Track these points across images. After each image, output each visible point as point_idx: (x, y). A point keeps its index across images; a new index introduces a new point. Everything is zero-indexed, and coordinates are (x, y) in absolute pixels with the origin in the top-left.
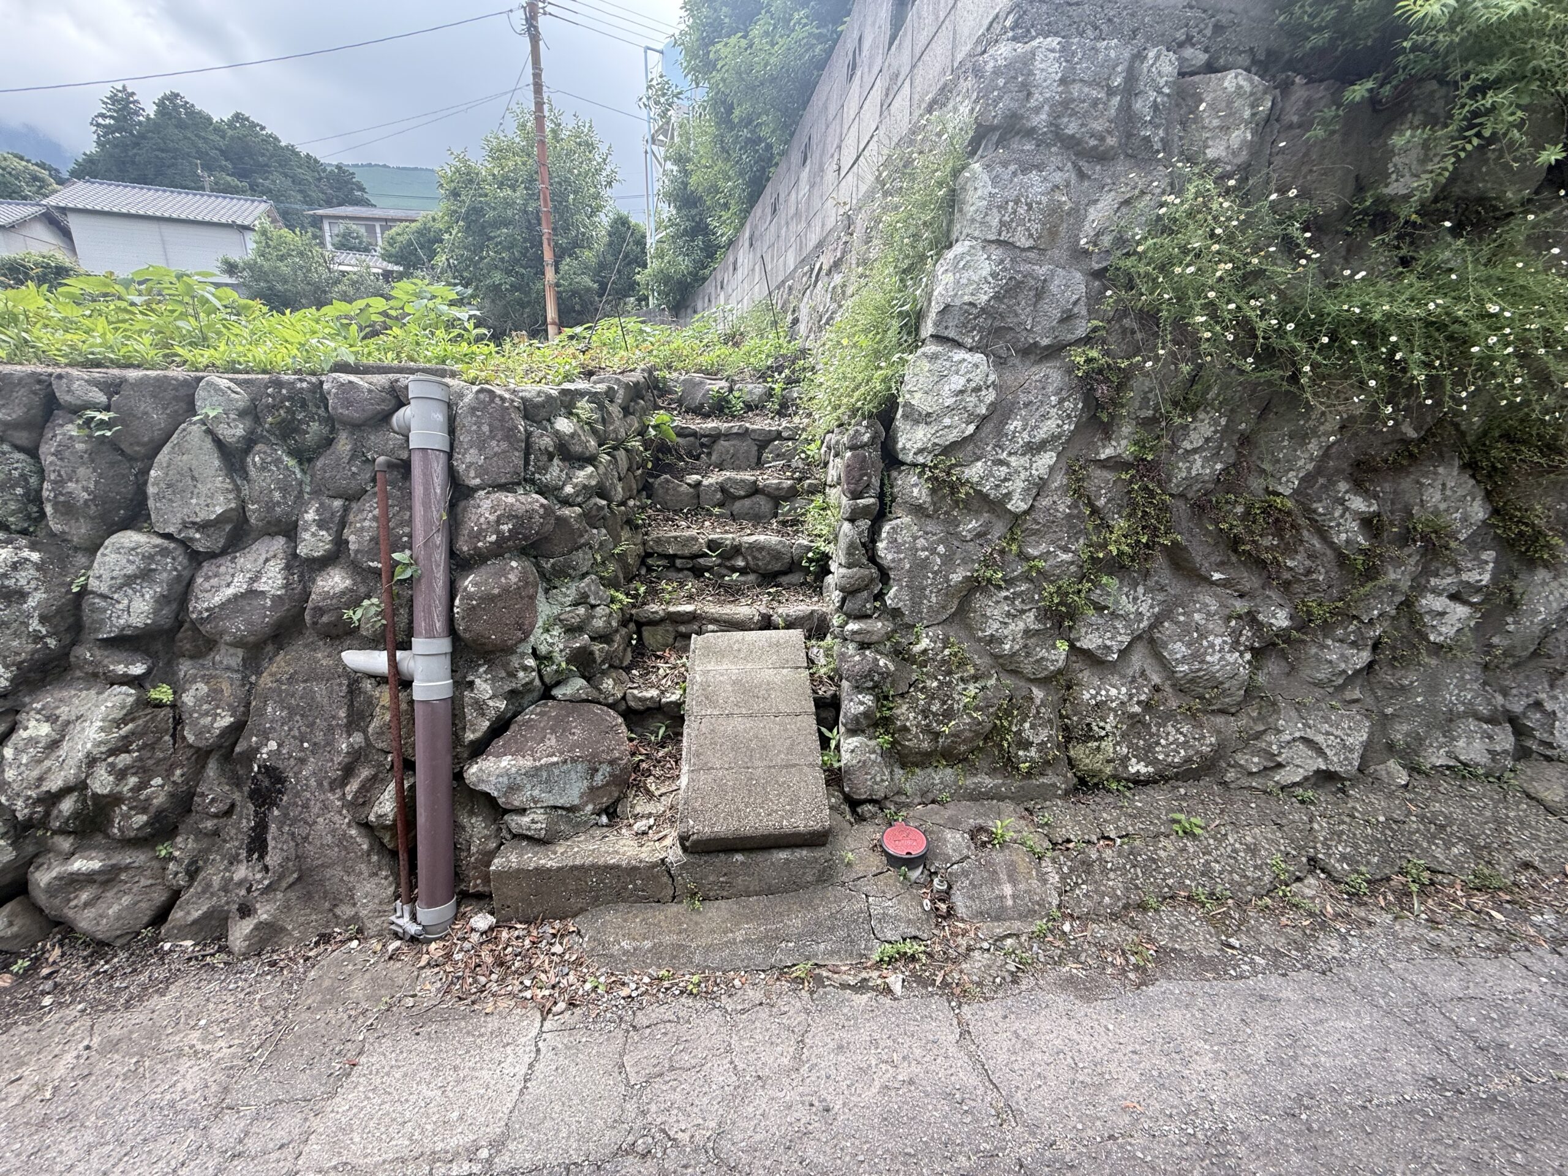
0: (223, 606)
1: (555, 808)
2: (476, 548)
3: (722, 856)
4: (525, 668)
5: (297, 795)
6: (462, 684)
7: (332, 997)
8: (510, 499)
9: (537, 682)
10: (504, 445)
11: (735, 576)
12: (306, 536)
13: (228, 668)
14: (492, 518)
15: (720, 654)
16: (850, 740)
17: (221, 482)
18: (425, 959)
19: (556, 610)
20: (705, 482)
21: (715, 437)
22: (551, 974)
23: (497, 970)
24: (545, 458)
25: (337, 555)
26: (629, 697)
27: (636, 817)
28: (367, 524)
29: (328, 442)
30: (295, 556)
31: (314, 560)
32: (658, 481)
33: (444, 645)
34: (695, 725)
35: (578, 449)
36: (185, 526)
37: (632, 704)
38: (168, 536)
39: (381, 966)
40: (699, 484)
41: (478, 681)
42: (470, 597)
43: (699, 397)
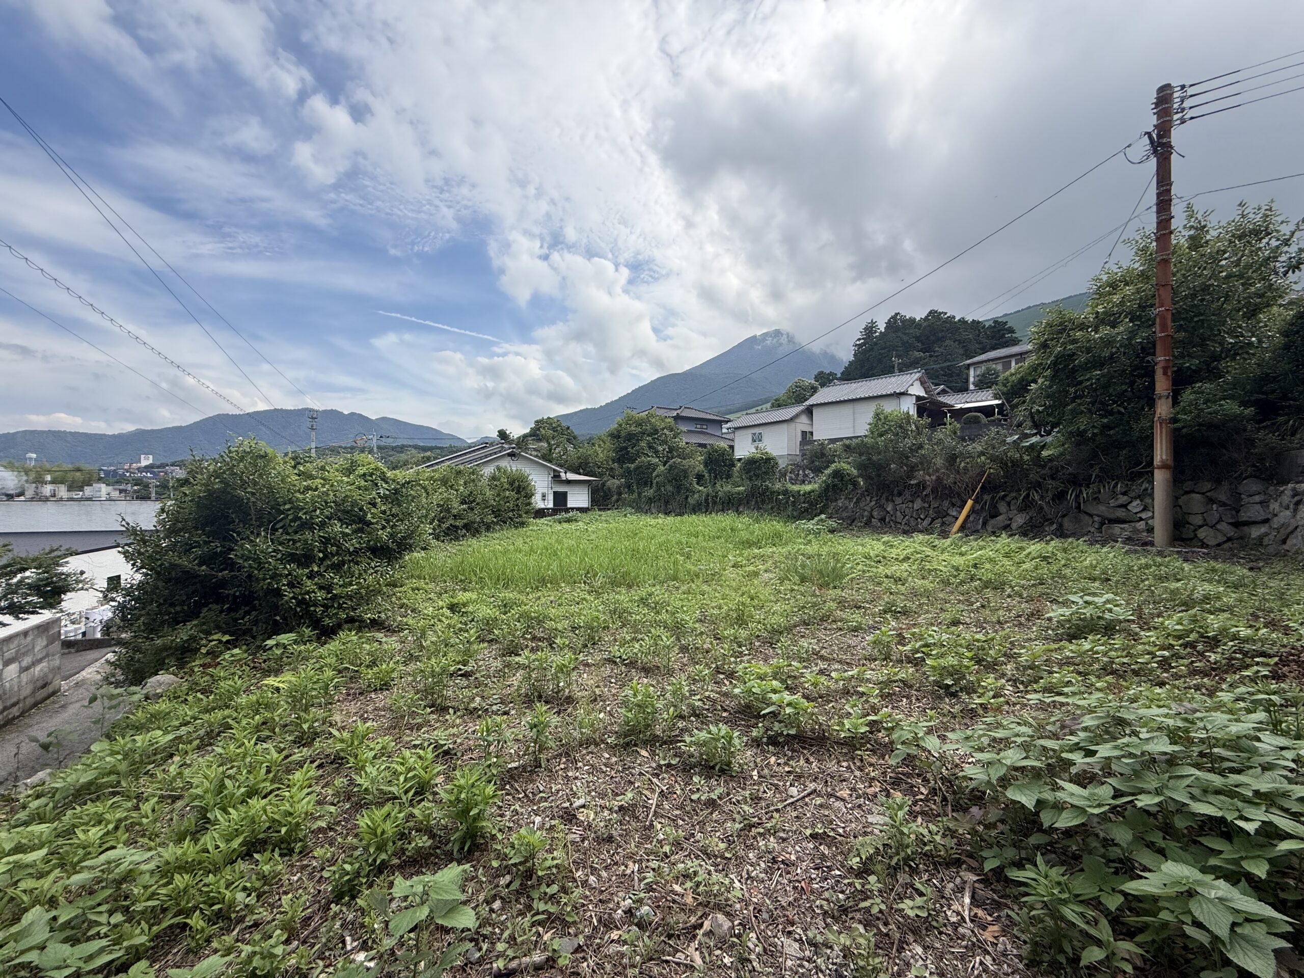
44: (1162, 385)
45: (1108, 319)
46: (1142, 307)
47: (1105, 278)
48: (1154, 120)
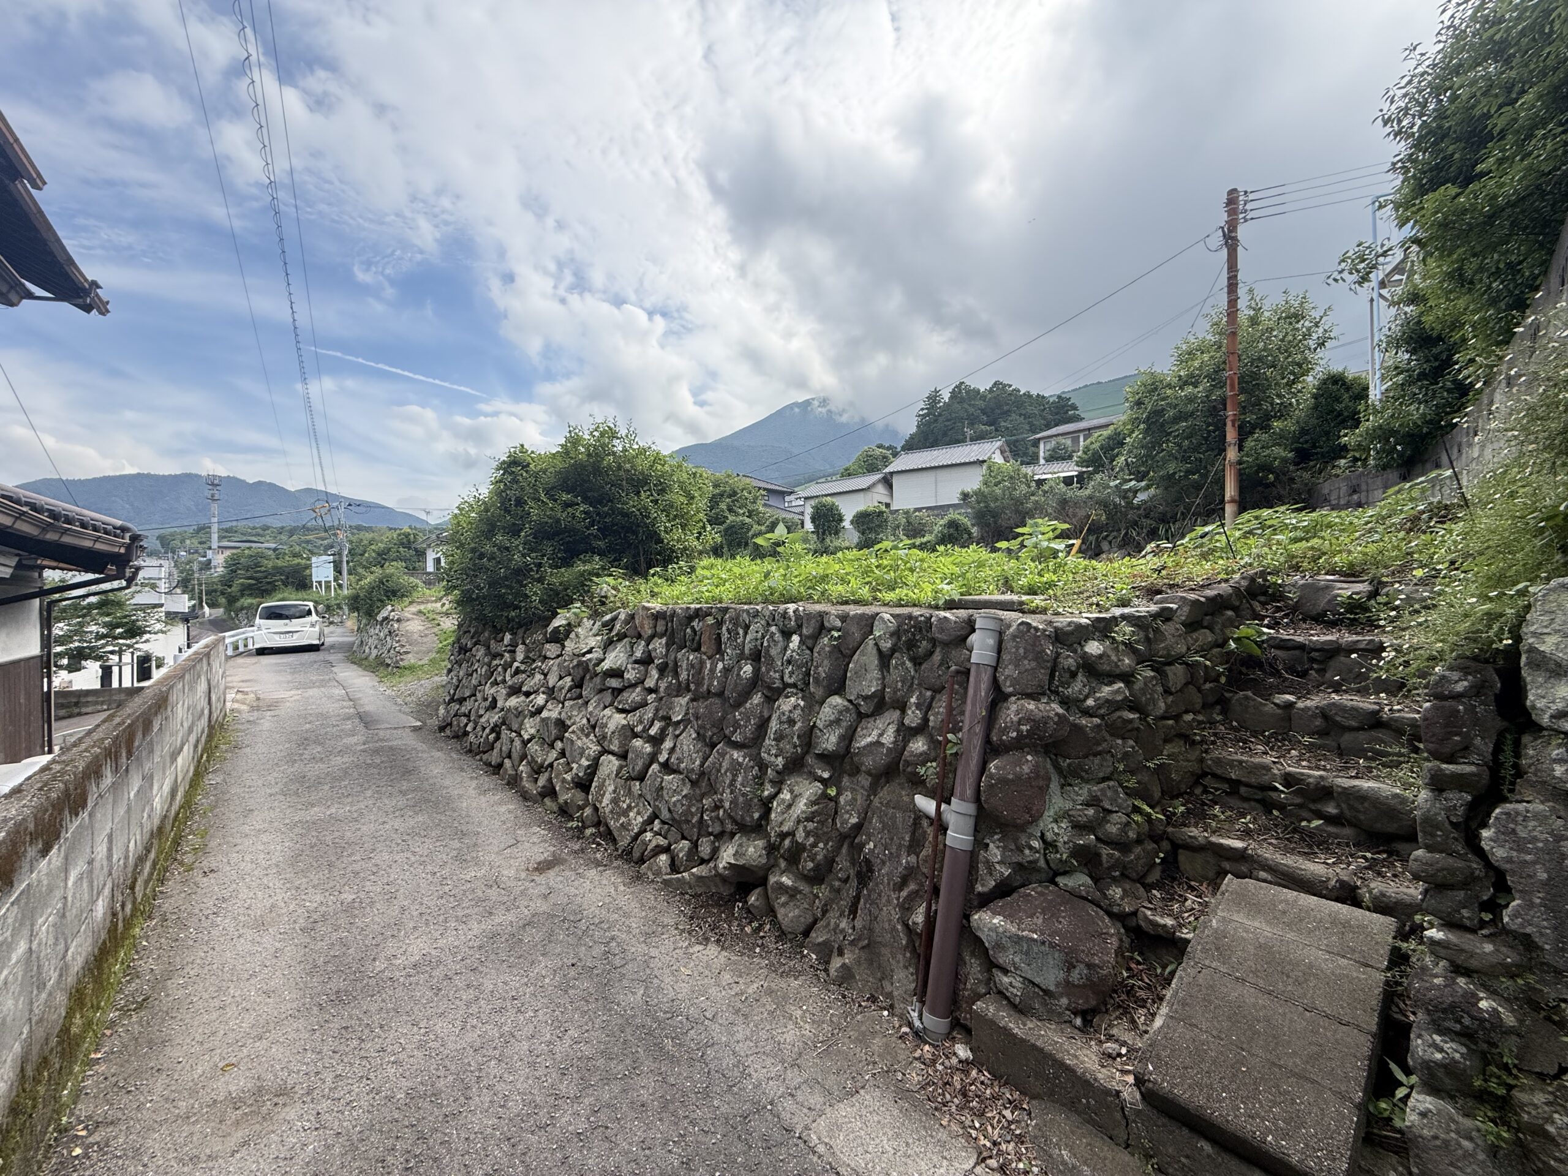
0: (864, 747)
1: (1031, 982)
2: (1001, 740)
3: (1185, 1131)
4: (1031, 848)
5: (877, 885)
6: (980, 844)
7: (862, 1040)
8: (1031, 706)
9: (1042, 863)
10: (1034, 664)
11: (1316, 823)
12: (910, 712)
13: (863, 787)
14: (1015, 719)
15: (1255, 908)
16: (1421, 1097)
17: (876, 674)
18: (918, 1054)
19: (1068, 805)
20: (1300, 705)
21: (1333, 651)
22: (996, 1132)
23: (960, 1097)
24: (1067, 675)
25: (921, 729)
26: (1140, 915)
27: (1110, 1038)
28: (941, 710)
29: (931, 653)
30: (903, 724)
31: (911, 728)
32: (1237, 697)
33: (970, 808)
34: (1192, 972)
35: (1106, 667)
36: (859, 696)
37: (1143, 924)
38: (850, 701)
39: (894, 1039)
40: (1291, 705)
41: (991, 845)
42: (991, 776)
43: (1322, 603)
44: (1231, 435)
45: (1191, 380)
46: (1216, 372)
47: (1184, 347)
48: (1225, 217)
